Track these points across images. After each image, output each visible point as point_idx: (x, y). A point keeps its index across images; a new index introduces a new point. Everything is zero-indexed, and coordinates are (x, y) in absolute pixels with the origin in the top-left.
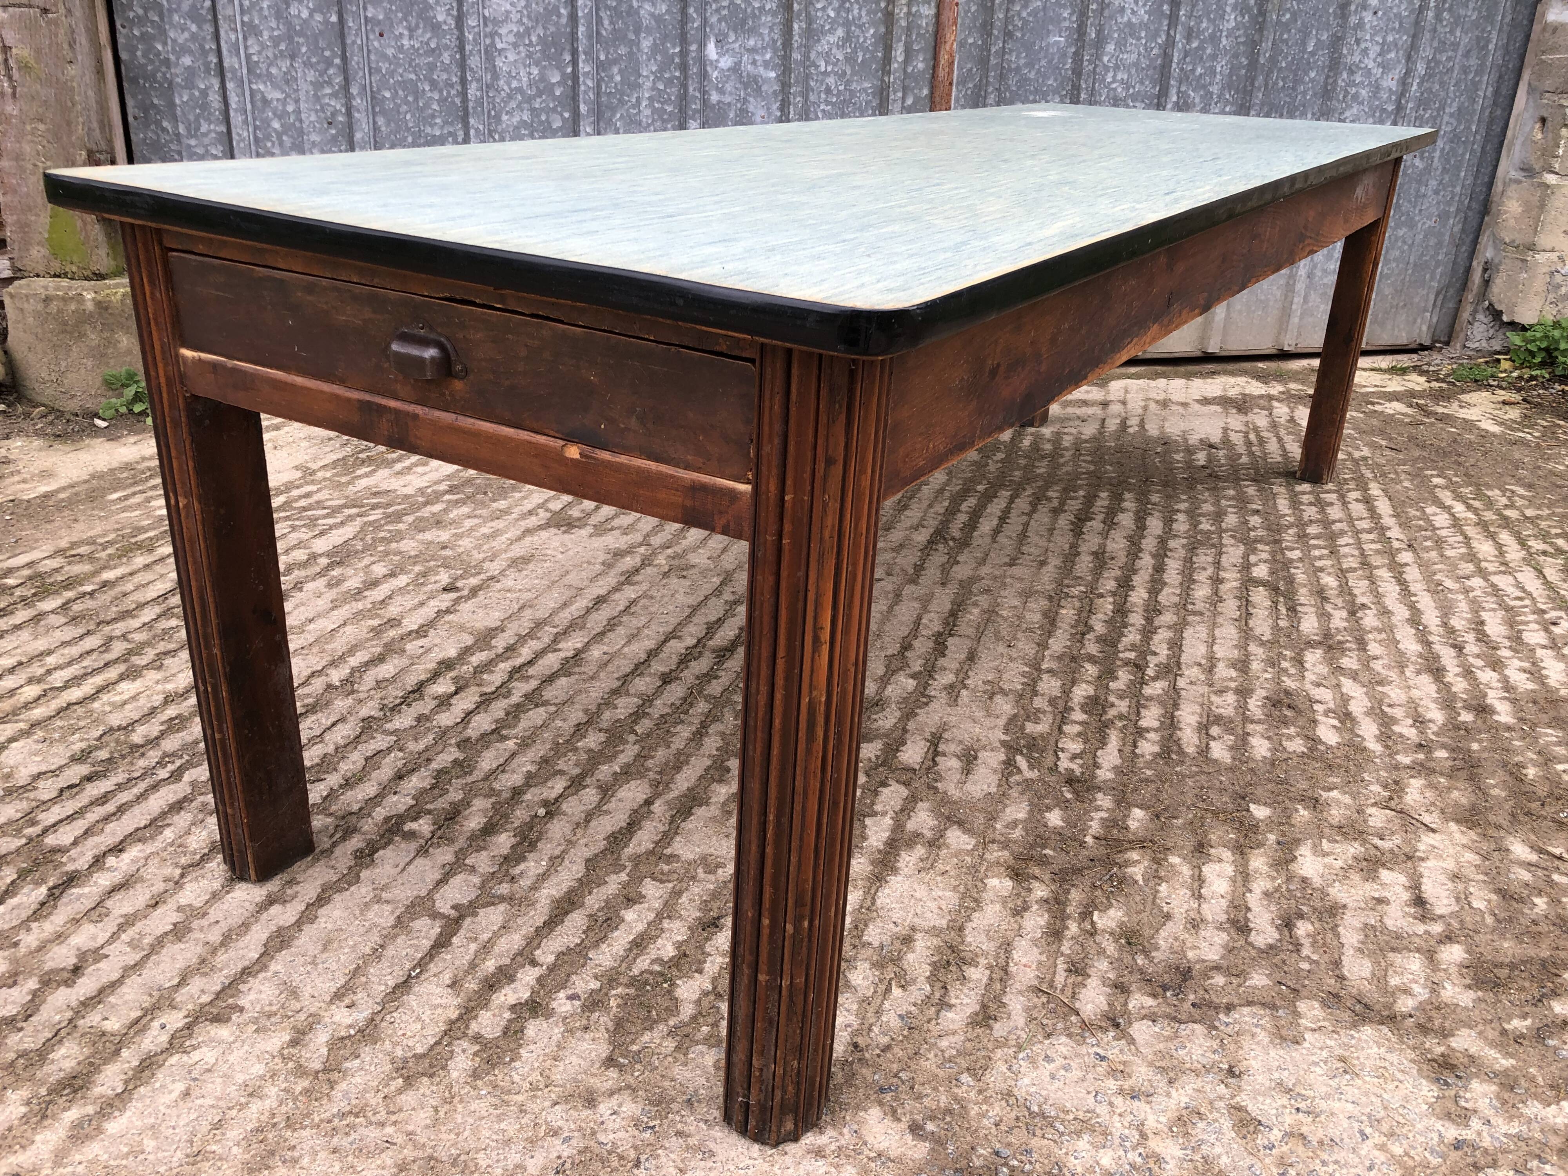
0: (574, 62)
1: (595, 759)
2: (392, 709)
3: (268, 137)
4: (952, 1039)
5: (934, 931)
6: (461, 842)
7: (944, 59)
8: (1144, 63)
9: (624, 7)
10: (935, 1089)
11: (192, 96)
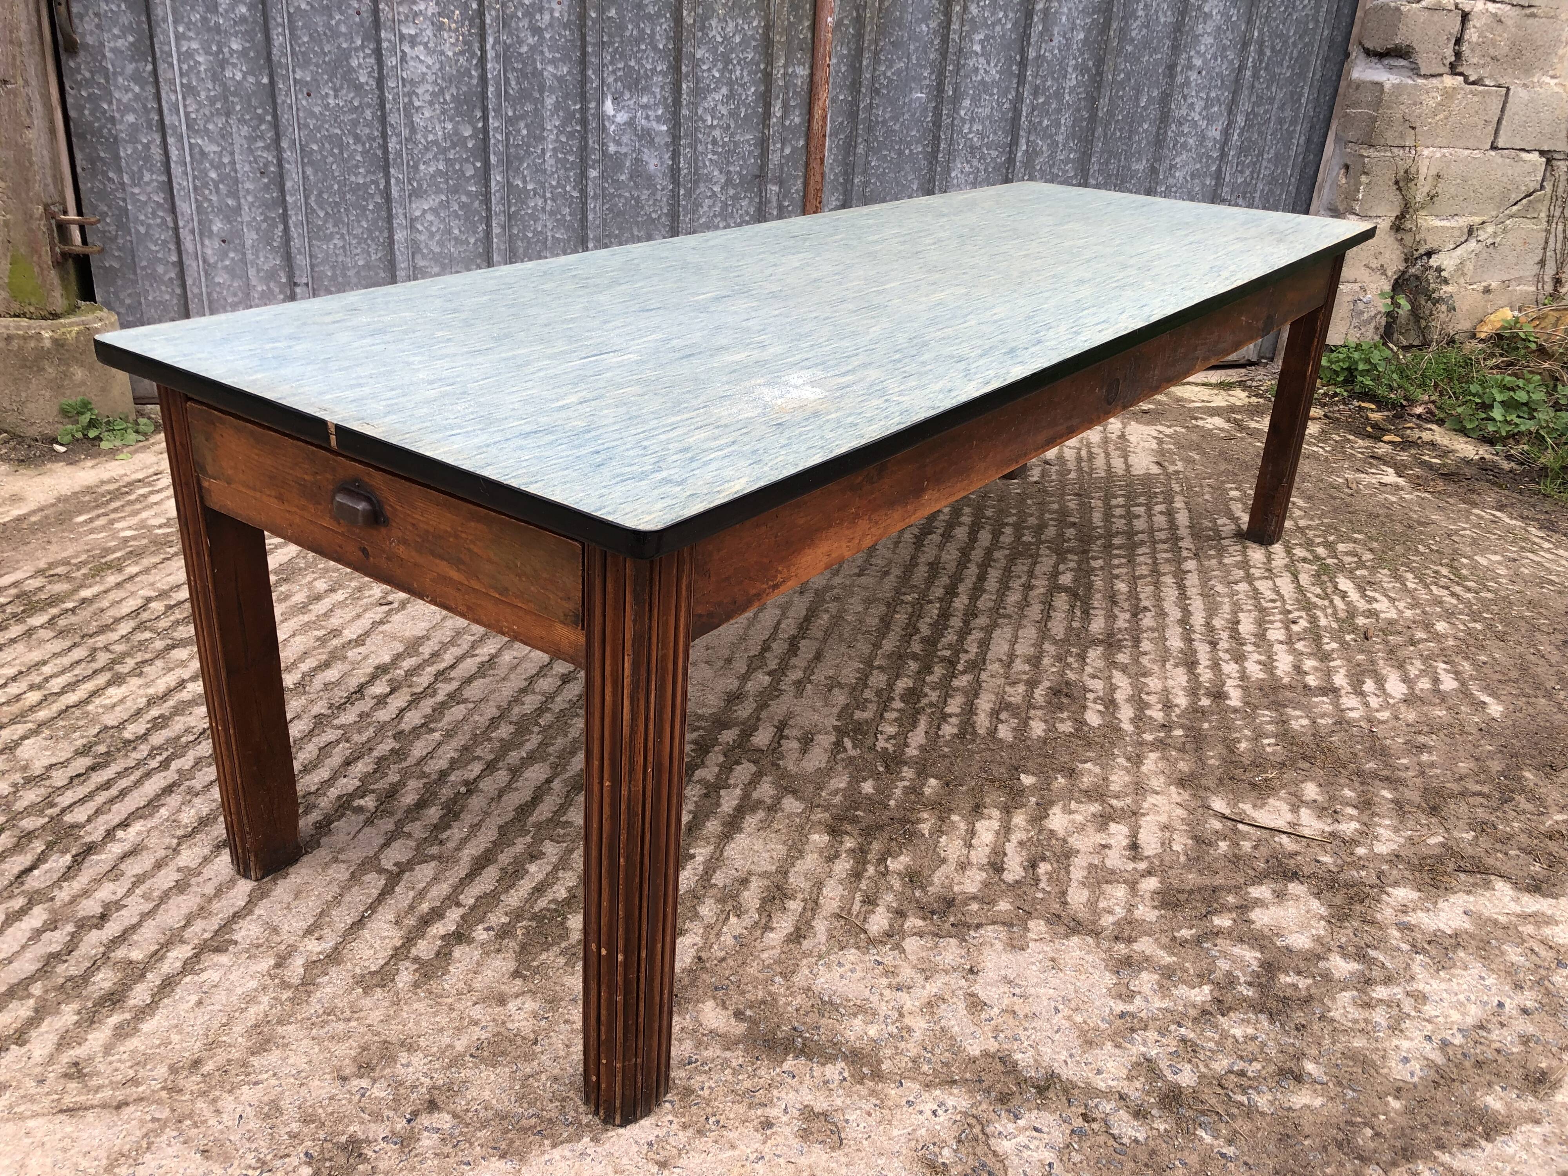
0: (485, 118)
1: (506, 747)
2: (338, 708)
3: (206, 185)
4: (771, 952)
5: (765, 875)
6: (399, 815)
7: (818, 113)
8: (997, 116)
9: (529, 69)
10: (755, 987)
11: (135, 150)
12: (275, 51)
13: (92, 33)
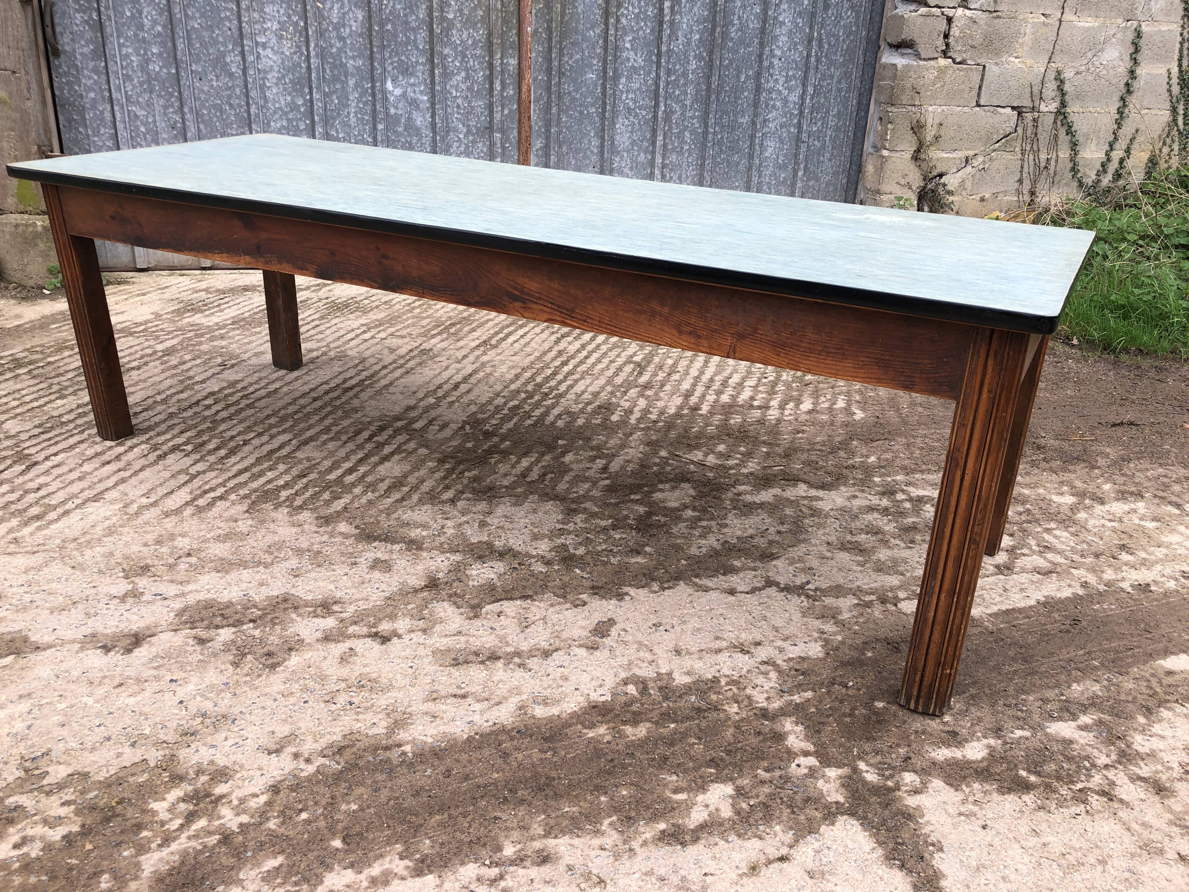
0: (311, 93)
2: (183, 410)
3: (138, 136)
4: (385, 506)
5: (395, 477)
6: (204, 453)
7: (524, 89)
8: (644, 88)
9: (338, 62)
10: (370, 518)
11: (95, 114)
12: (178, 53)
13: (68, 44)
